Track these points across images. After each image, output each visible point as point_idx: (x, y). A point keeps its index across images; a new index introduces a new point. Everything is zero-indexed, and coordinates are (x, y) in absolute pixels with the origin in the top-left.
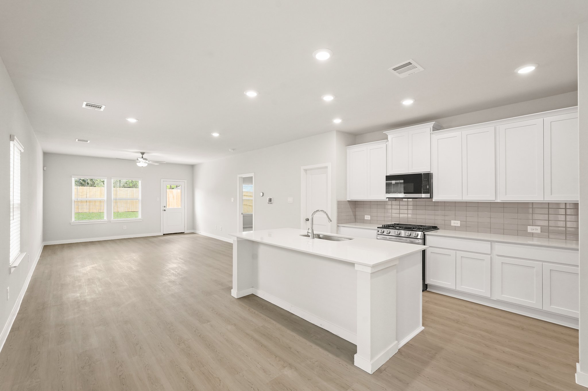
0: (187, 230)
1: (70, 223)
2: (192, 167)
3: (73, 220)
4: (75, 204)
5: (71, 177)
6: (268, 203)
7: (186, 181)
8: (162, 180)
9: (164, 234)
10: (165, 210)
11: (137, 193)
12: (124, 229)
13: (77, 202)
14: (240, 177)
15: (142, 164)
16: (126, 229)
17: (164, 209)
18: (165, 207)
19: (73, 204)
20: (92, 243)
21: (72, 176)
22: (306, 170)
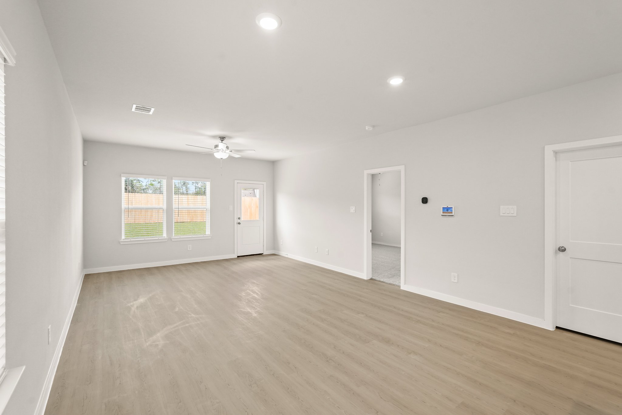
0: (266, 250)
1: (119, 242)
2: (273, 163)
3: (123, 237)
4: (125, 214)
5: (120, 176)
6: (442, 215)
7: (265, 183)
8: (236, 182)
9: (238, 257)
10: (239, 223)
11: (205, 202)
12: (189, 250)
13: (128, 210)
14: (368, 174)
15: (221, 154)
16: (191, 249)
17: (239, 221)
18: (239, 219)
19: (123, 214)
20: (148, 270)
21: (122, 175)
22: (556, 153)
